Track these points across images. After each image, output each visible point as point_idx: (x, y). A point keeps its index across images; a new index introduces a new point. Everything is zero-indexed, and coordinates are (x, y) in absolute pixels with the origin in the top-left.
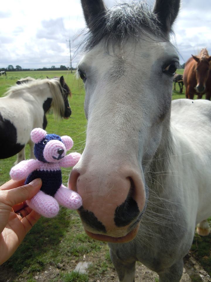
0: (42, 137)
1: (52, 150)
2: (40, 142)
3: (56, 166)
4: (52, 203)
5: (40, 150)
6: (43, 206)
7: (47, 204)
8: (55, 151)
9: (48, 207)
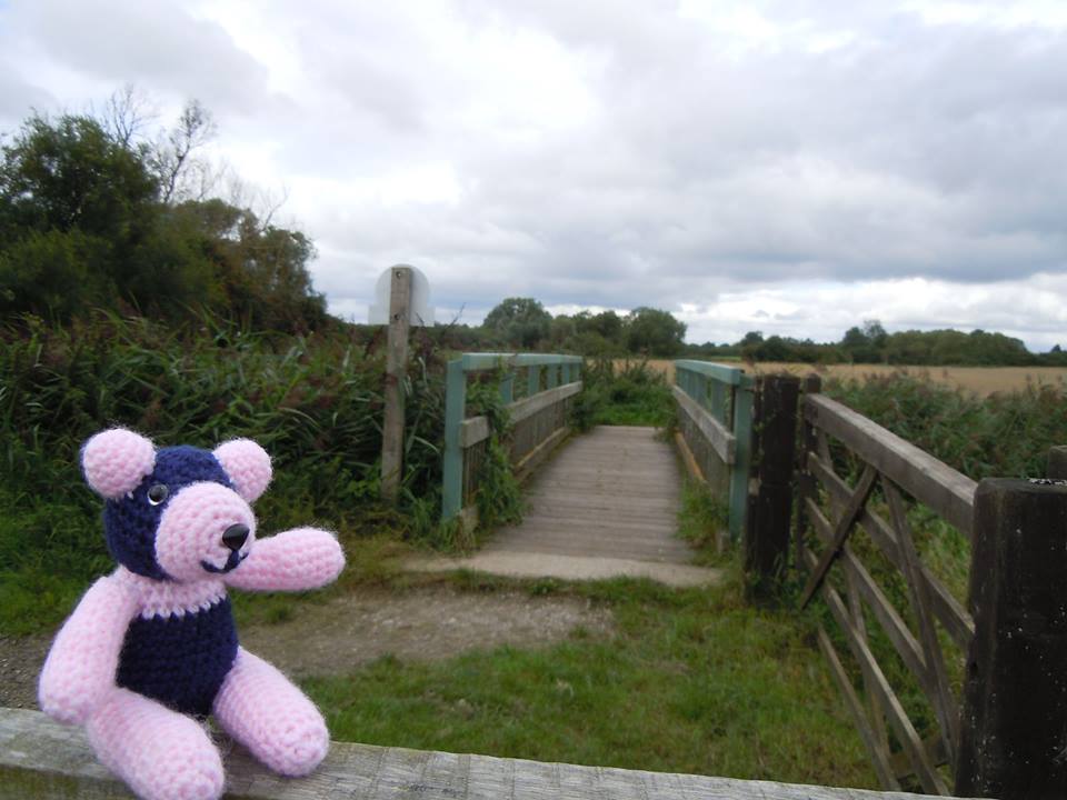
0: (138, 470)
1: (198, 535)
2: (131, 495)
3: (196, 590)
4: (184, 762)
5: (139, 531)
6: (152, 777)
7: (165, 771)
8: (211, 536)
9: (172, 780)
